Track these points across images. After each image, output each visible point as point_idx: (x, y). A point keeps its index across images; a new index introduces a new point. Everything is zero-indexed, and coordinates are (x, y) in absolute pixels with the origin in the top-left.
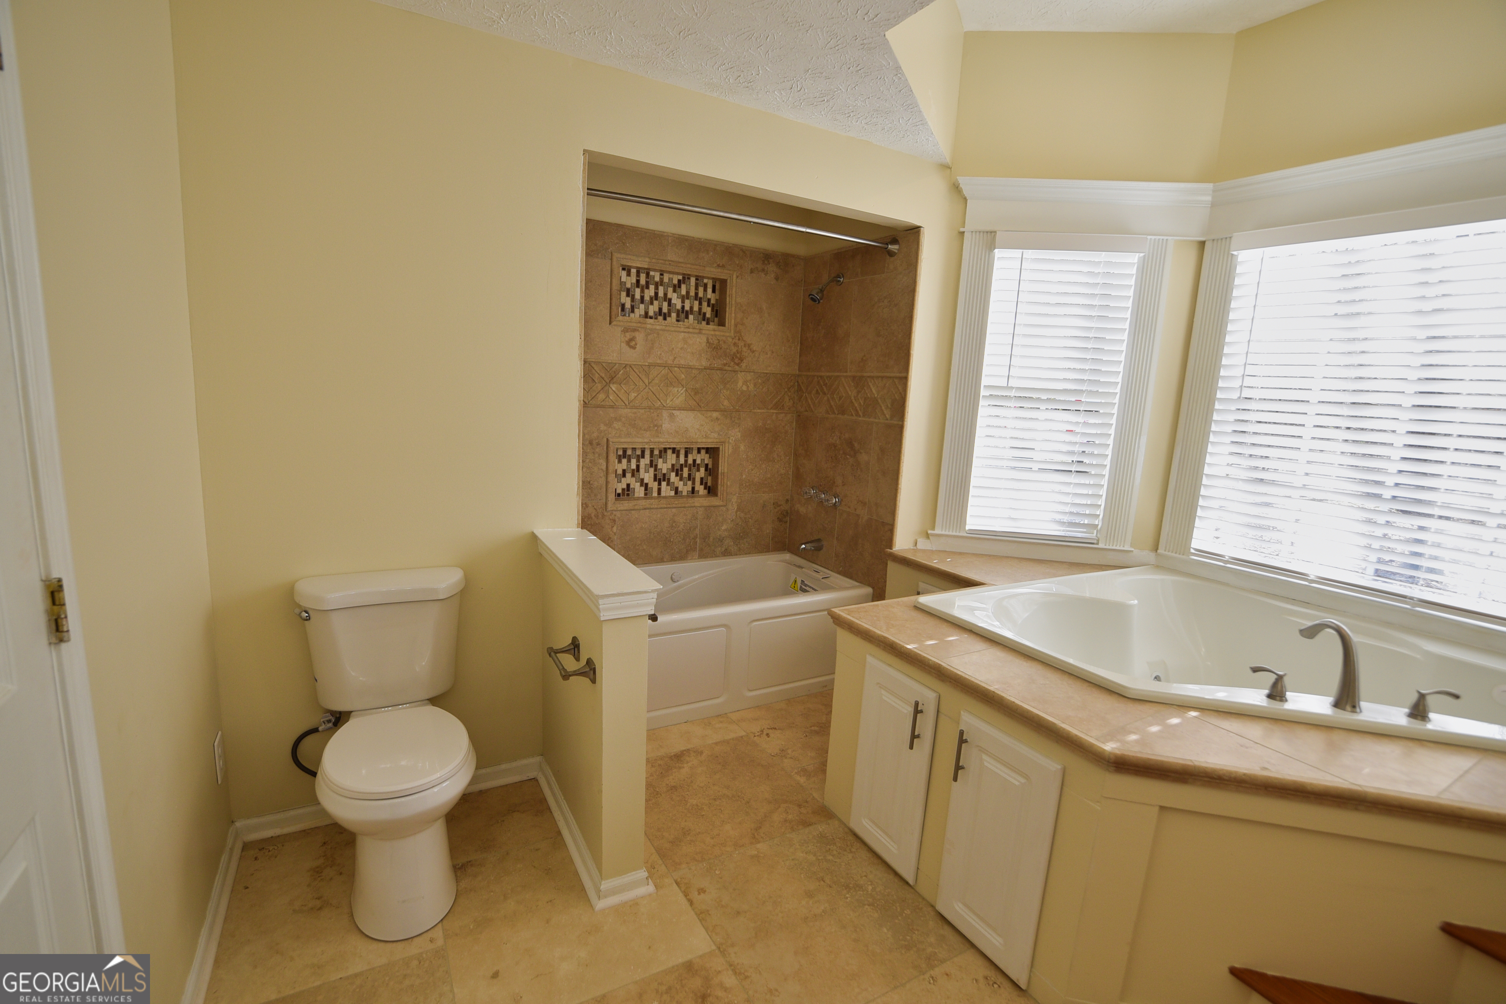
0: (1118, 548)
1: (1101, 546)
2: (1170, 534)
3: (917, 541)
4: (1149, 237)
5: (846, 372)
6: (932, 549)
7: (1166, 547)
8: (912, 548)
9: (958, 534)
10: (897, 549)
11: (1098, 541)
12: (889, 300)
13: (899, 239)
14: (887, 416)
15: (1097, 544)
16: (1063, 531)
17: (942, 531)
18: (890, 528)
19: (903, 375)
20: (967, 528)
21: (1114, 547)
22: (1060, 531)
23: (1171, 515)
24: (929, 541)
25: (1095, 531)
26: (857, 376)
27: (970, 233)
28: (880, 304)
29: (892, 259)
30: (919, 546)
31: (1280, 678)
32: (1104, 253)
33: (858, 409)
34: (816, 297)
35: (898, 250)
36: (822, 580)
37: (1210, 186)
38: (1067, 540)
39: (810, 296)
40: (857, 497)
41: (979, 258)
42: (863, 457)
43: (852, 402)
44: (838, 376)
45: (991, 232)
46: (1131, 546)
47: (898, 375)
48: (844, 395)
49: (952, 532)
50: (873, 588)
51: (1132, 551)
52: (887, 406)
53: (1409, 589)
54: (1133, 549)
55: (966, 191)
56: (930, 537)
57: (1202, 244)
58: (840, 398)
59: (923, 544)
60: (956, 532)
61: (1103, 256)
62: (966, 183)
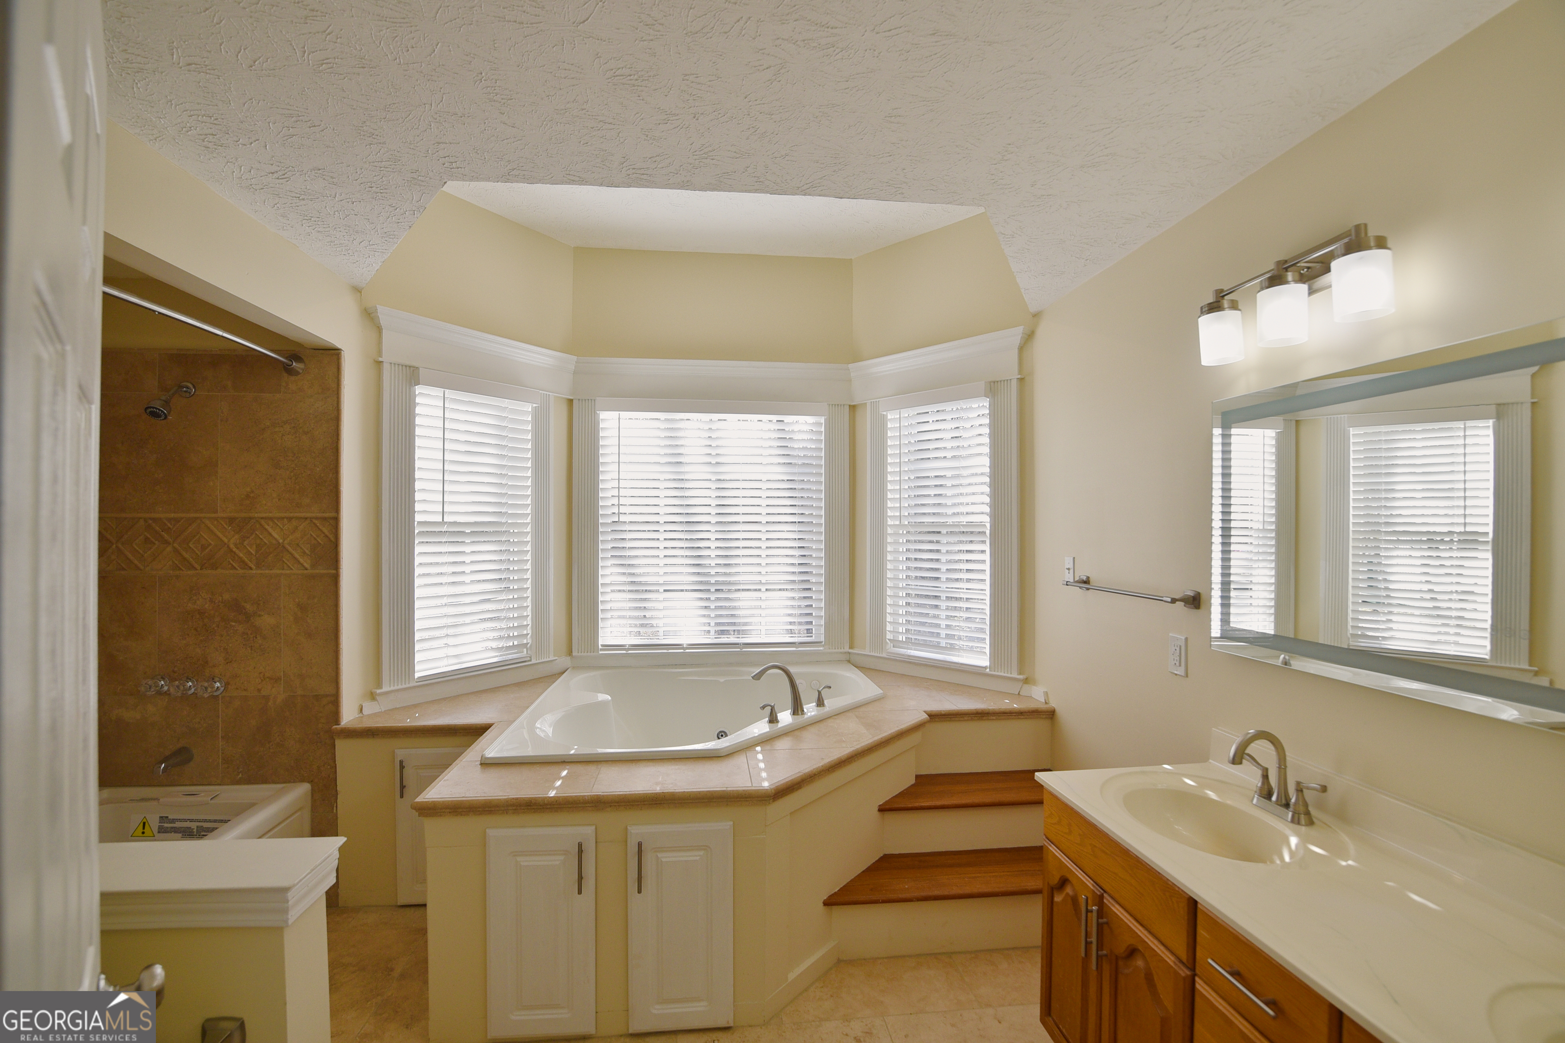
0: (545, 660)
1: (534, 661)
2: (580, 638)
3: (362, 706)
4: (540, 392)
5: (216, 512)
6: (380, 710)
7: (578, 650)
8: (357, 716)
9: (407, 685)
10: (344, 722)
11: (531, 657)
12: (293, 425)
13: (303, 357)
14: (305, 564)
15: (530, 660)
16: (501, 656)
17: (390, 687)
18: (335, 700)
19: (333, 515)
20: (417, 675)
21: (543, 660)
22: (497, 656)
23: (578, 621)
24: (376, 702)
25: (525, 650)
26: (237, 518)
27: (389, 364)
28: (277, 429)
29: (293, 378)
30: (366, 711)
31: (773, 708)
32: (507, 400)
33: (246, 560)
34: (162, 411)
35: (303, 370)
36: (212, 801)
37: (575, 358)
38: (507, 663)
39: (149, 410)
40: (260, 673)
41: (400, 391)
42: (266, 621)
43: (232, 551)
44: (196, 518)
45: (410, 367)
46: (554, 656)
47: (319, 515)
48: (212, 543)
49: (402, 685)
50: (311, 782)
51: (557, 659)
52: (304, 553)
53: (727, 639)
54: (557, 658)
55: (383, 320)
56: (378, 698)
57: (570, 402)
58: (203, 548)
59: (370, 708)
60: (405, 684)
61: (505, 403)
62: (384, 314)
